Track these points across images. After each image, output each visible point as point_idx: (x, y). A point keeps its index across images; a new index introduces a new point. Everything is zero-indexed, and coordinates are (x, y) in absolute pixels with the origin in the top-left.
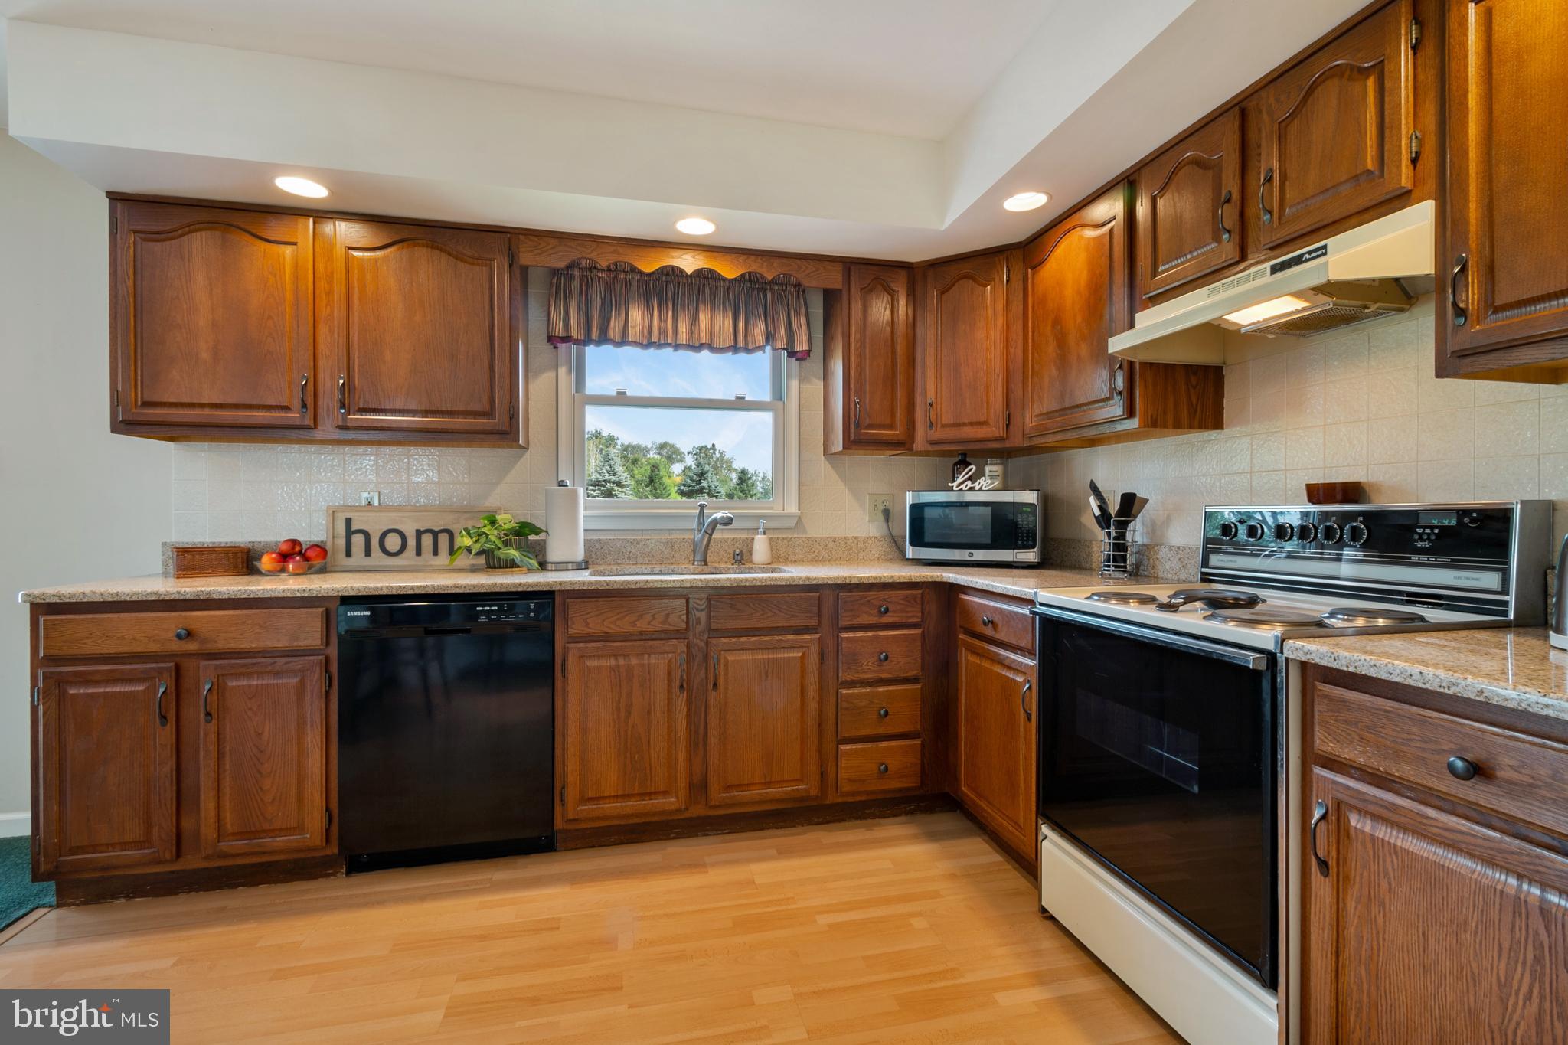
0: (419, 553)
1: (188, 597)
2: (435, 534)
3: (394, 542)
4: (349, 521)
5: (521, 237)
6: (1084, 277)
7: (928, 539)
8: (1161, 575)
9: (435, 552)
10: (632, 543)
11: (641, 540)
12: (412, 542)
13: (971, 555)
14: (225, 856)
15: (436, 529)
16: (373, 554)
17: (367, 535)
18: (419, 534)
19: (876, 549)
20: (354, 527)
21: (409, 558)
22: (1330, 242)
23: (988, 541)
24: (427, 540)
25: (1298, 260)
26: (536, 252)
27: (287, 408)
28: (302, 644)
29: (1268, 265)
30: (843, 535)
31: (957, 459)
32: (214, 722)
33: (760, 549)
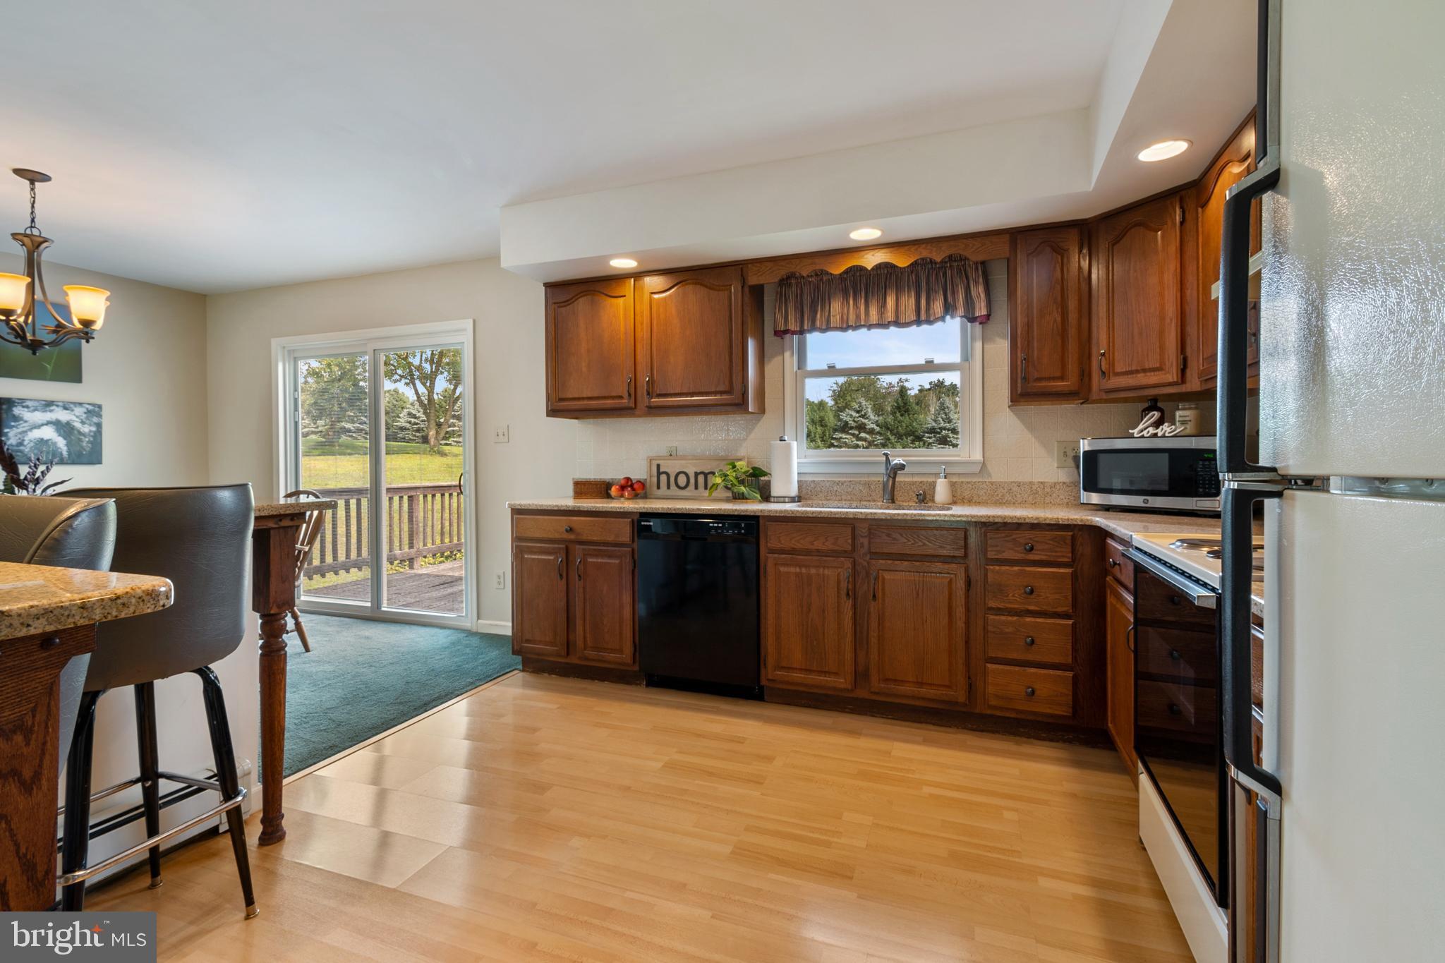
0: (696, 488)
1: (570, 509)
2: (706, 475)
3: (682, 480)
4: (658, 466)
5: (750, 266)
7: (1100, 484)
9: (706, 488)
10: (838, 484)
11: (845, 482)
12: (692, 481)
13: (1146, 501)
15: (707, 471)
16: (671, 488)
17: (668, 475)
18: (697, 474)
19: (1068, 492)
20: (661, 470)
21: (690, 491)
23: (1166, 488)
24: (701, 479)
26: (759, 274)
27: (621, 397)
28: (620, 540)
30: (1027, 479)
31: (1146, 405)
32: (582, 581)
33: (942, 491)
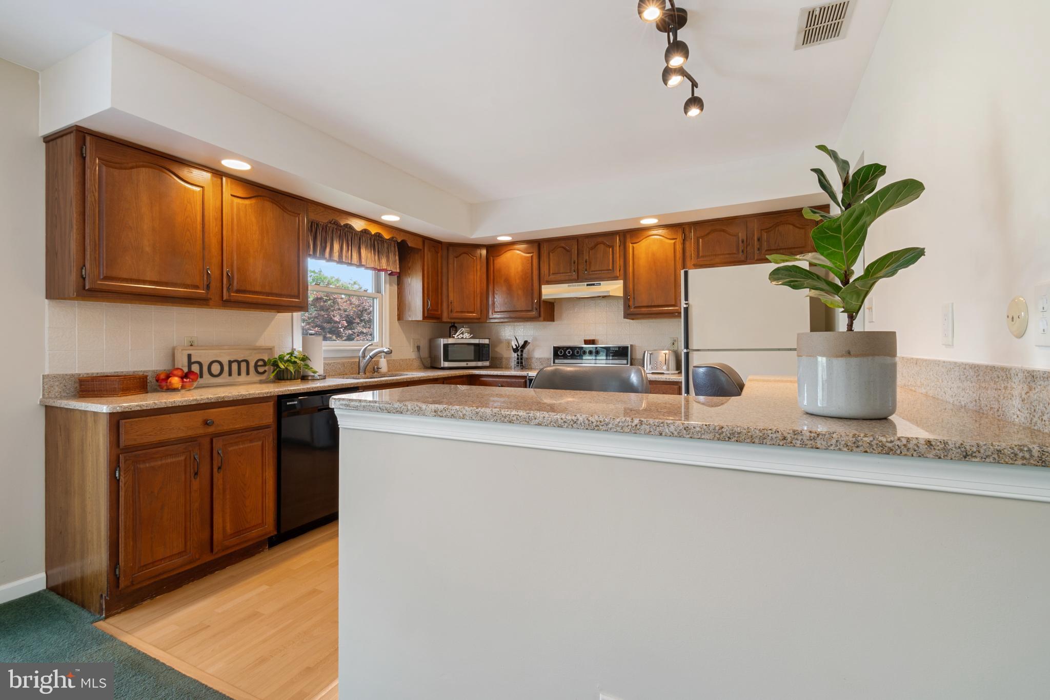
0: (230, 374)
1: (213, 401)
2: (239, 363)
3: (216, 368)
4: (189, 356)
5: (309, 204)
6: (520, 268)
7: (450, 358)
8: (533, 367)
9: (239, 374)
10: (328, 365)
11: (331, 363)
12: (226, 368)
13: (467, 364)
14: (228, 548)
15: (240, 360)
16: (204, 376)
17: (200, 364)
18: (230, 362)
19: (417, 363)
20: (193, 360)
21: (224, 378)
22: (602, 282)
23: (473, 358)
24: (235, 366)
25: (594, 285)
26: (315, 213)
27: (197, 287)
29: (586, 283)
30: (405, 358)
31: (451, 325)
32: (222, 472)
33: (383, 364)
